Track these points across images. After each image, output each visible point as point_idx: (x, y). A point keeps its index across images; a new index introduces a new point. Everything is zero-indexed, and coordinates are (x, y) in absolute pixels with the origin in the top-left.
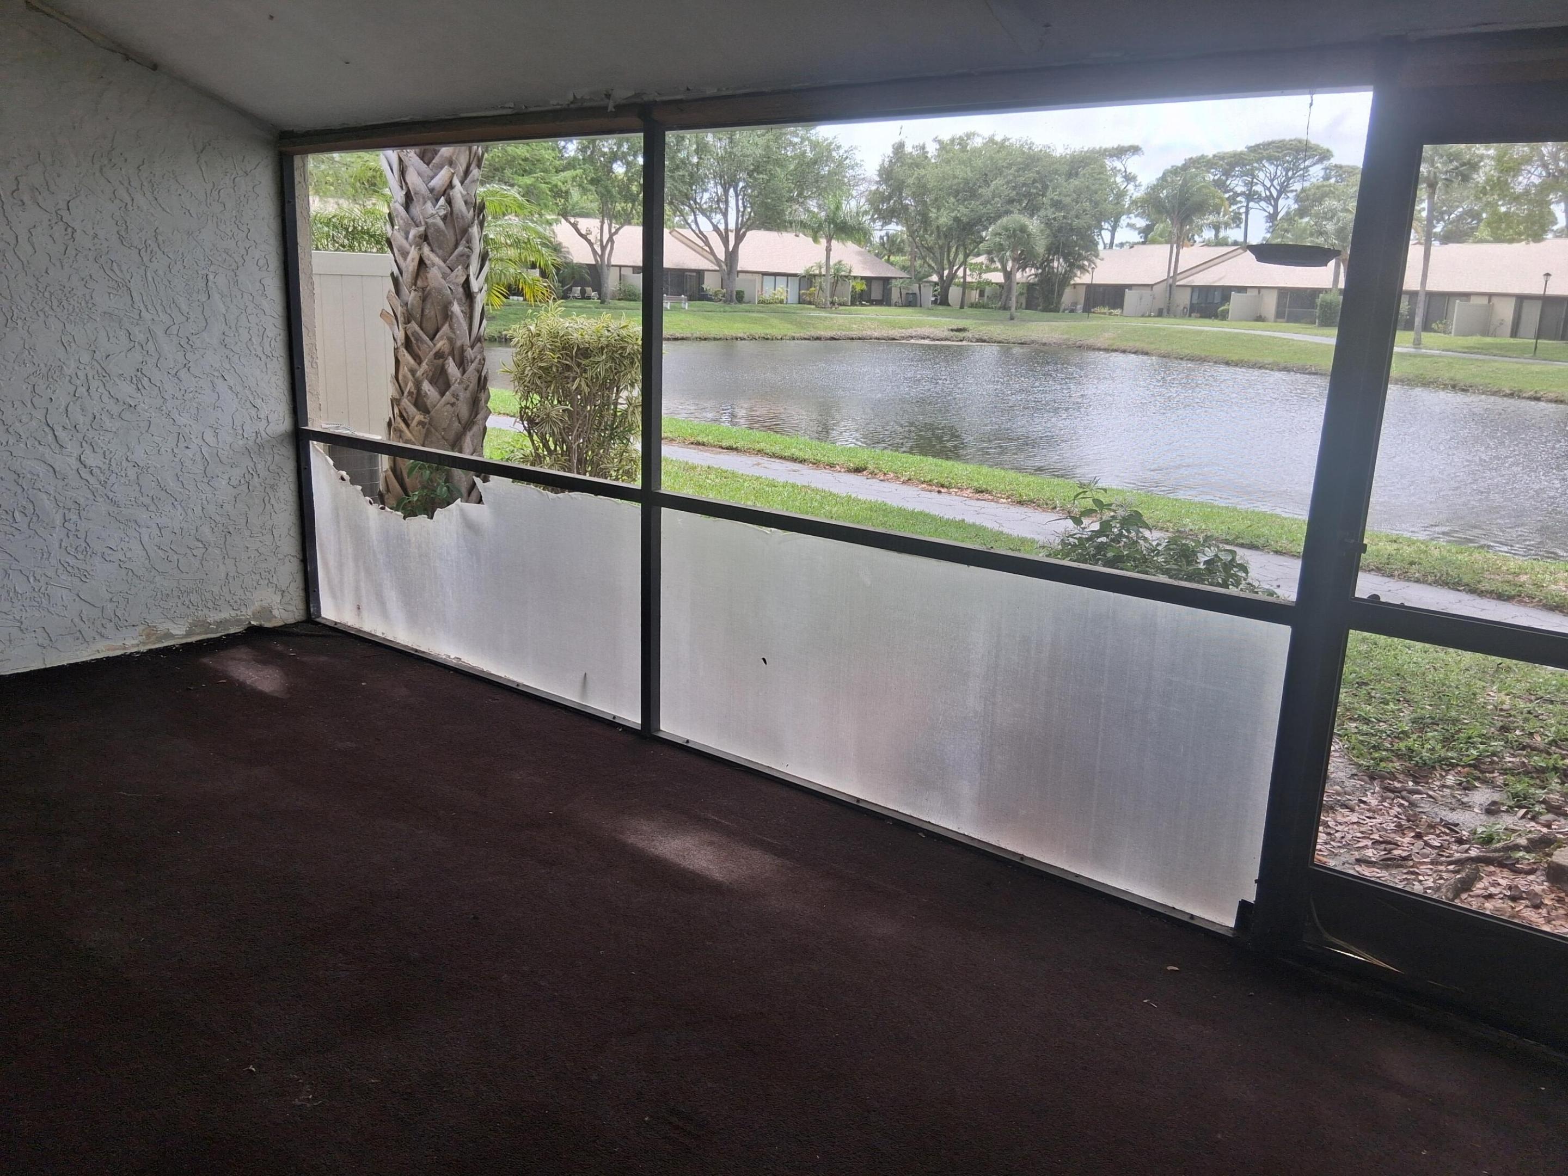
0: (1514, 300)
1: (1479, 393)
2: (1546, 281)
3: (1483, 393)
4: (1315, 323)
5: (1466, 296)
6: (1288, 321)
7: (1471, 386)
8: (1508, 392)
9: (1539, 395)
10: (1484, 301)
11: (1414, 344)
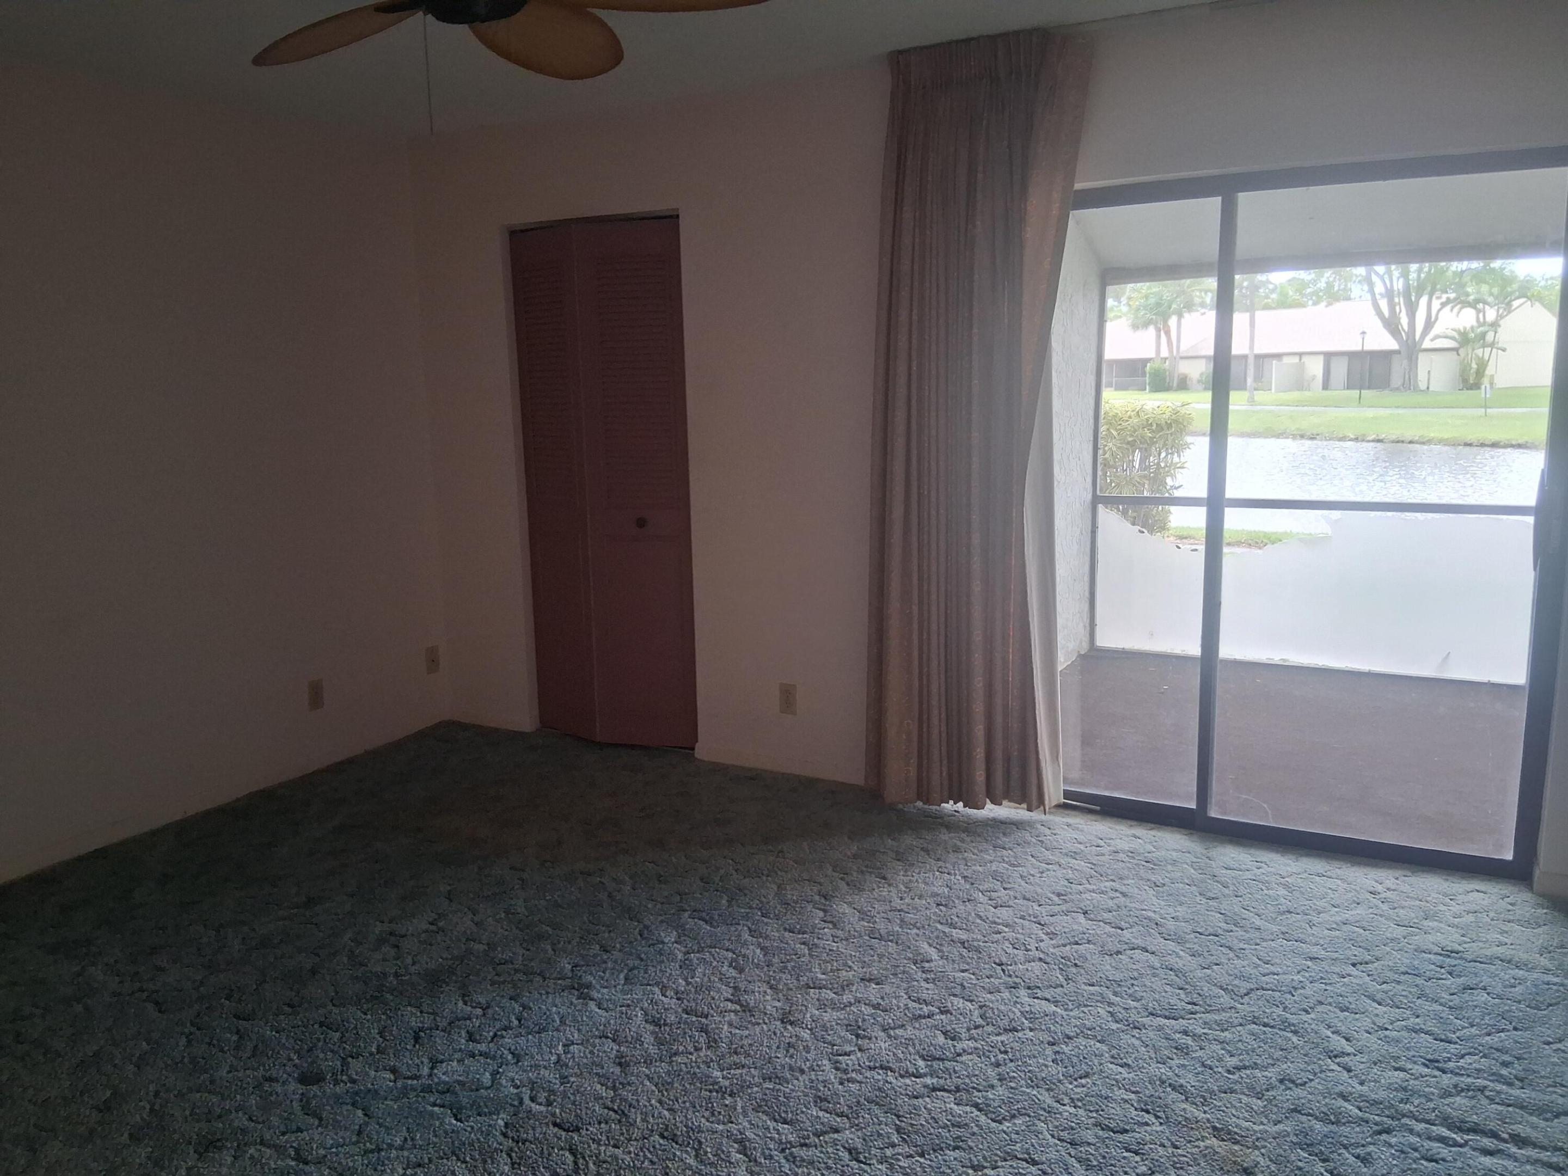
0: (1321, 358)
1: (1326, 440)
2: (1363, 339)
3: (1330, 440)
4: (1145, 389)
5: (1278, 356)
6: (1116, 389)
7: (1318, 435)
8: (1352, 436)
9: (1381, 438)
10: (1296, 360)
11: (1248, 401)
